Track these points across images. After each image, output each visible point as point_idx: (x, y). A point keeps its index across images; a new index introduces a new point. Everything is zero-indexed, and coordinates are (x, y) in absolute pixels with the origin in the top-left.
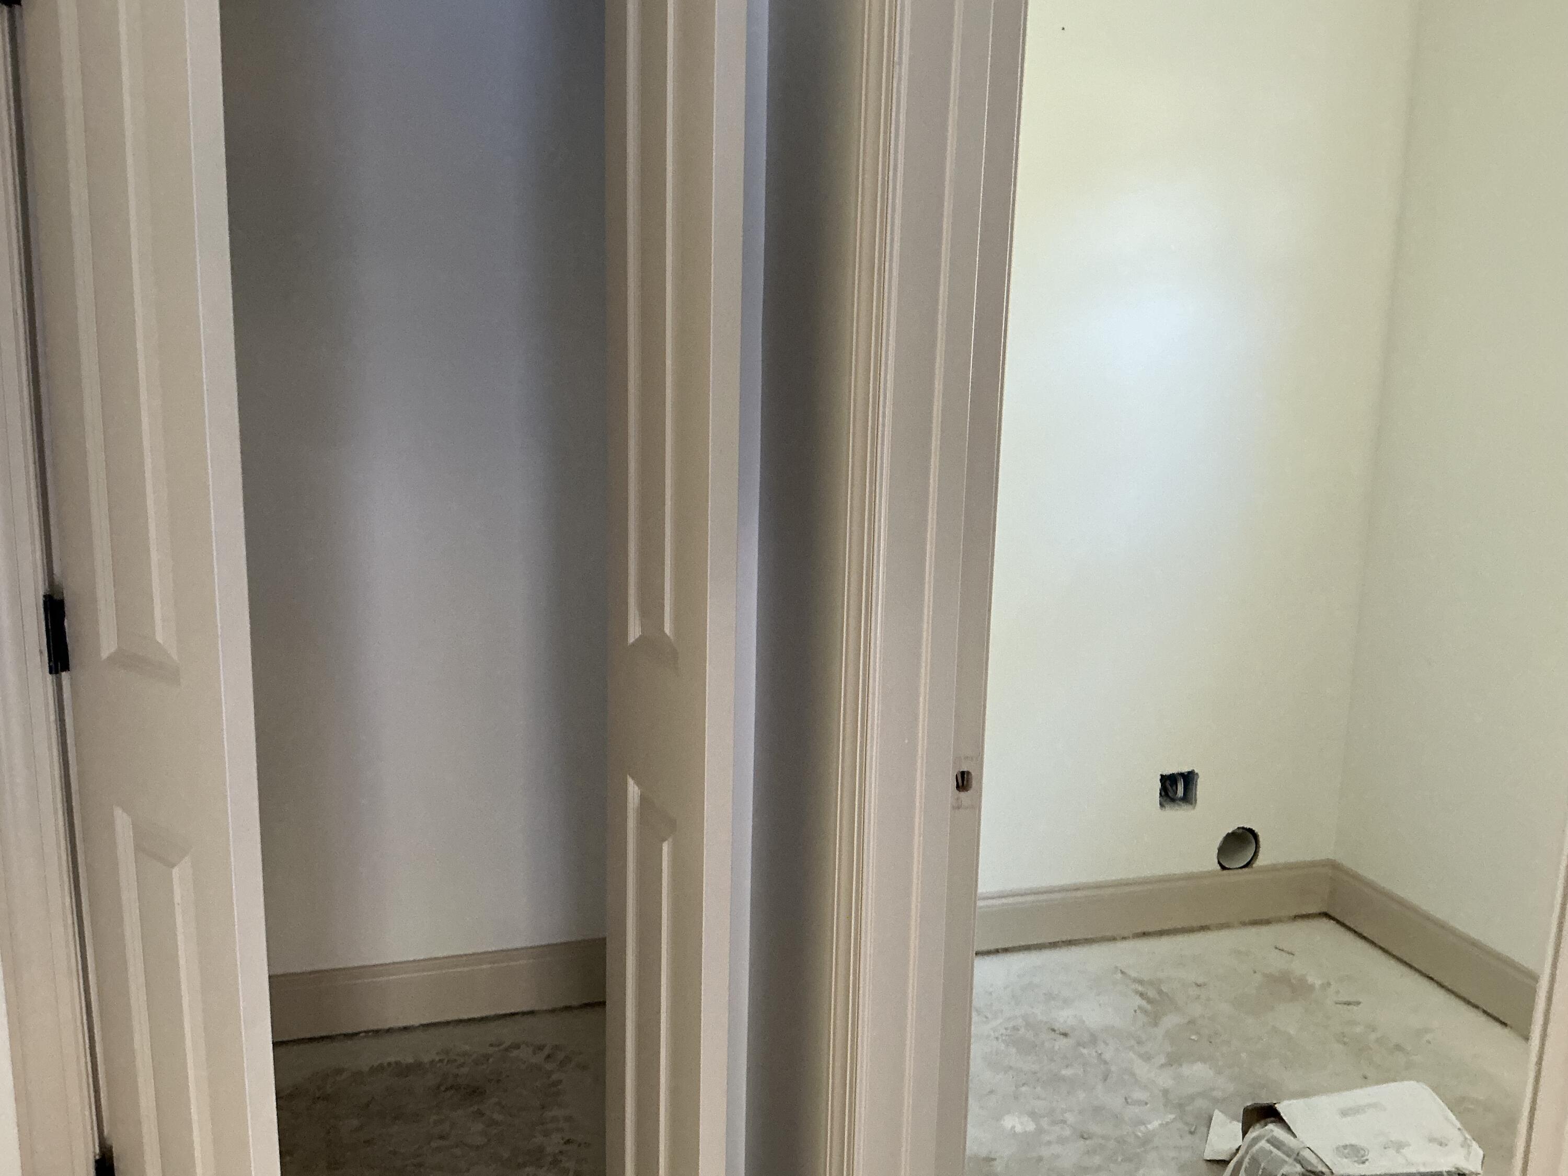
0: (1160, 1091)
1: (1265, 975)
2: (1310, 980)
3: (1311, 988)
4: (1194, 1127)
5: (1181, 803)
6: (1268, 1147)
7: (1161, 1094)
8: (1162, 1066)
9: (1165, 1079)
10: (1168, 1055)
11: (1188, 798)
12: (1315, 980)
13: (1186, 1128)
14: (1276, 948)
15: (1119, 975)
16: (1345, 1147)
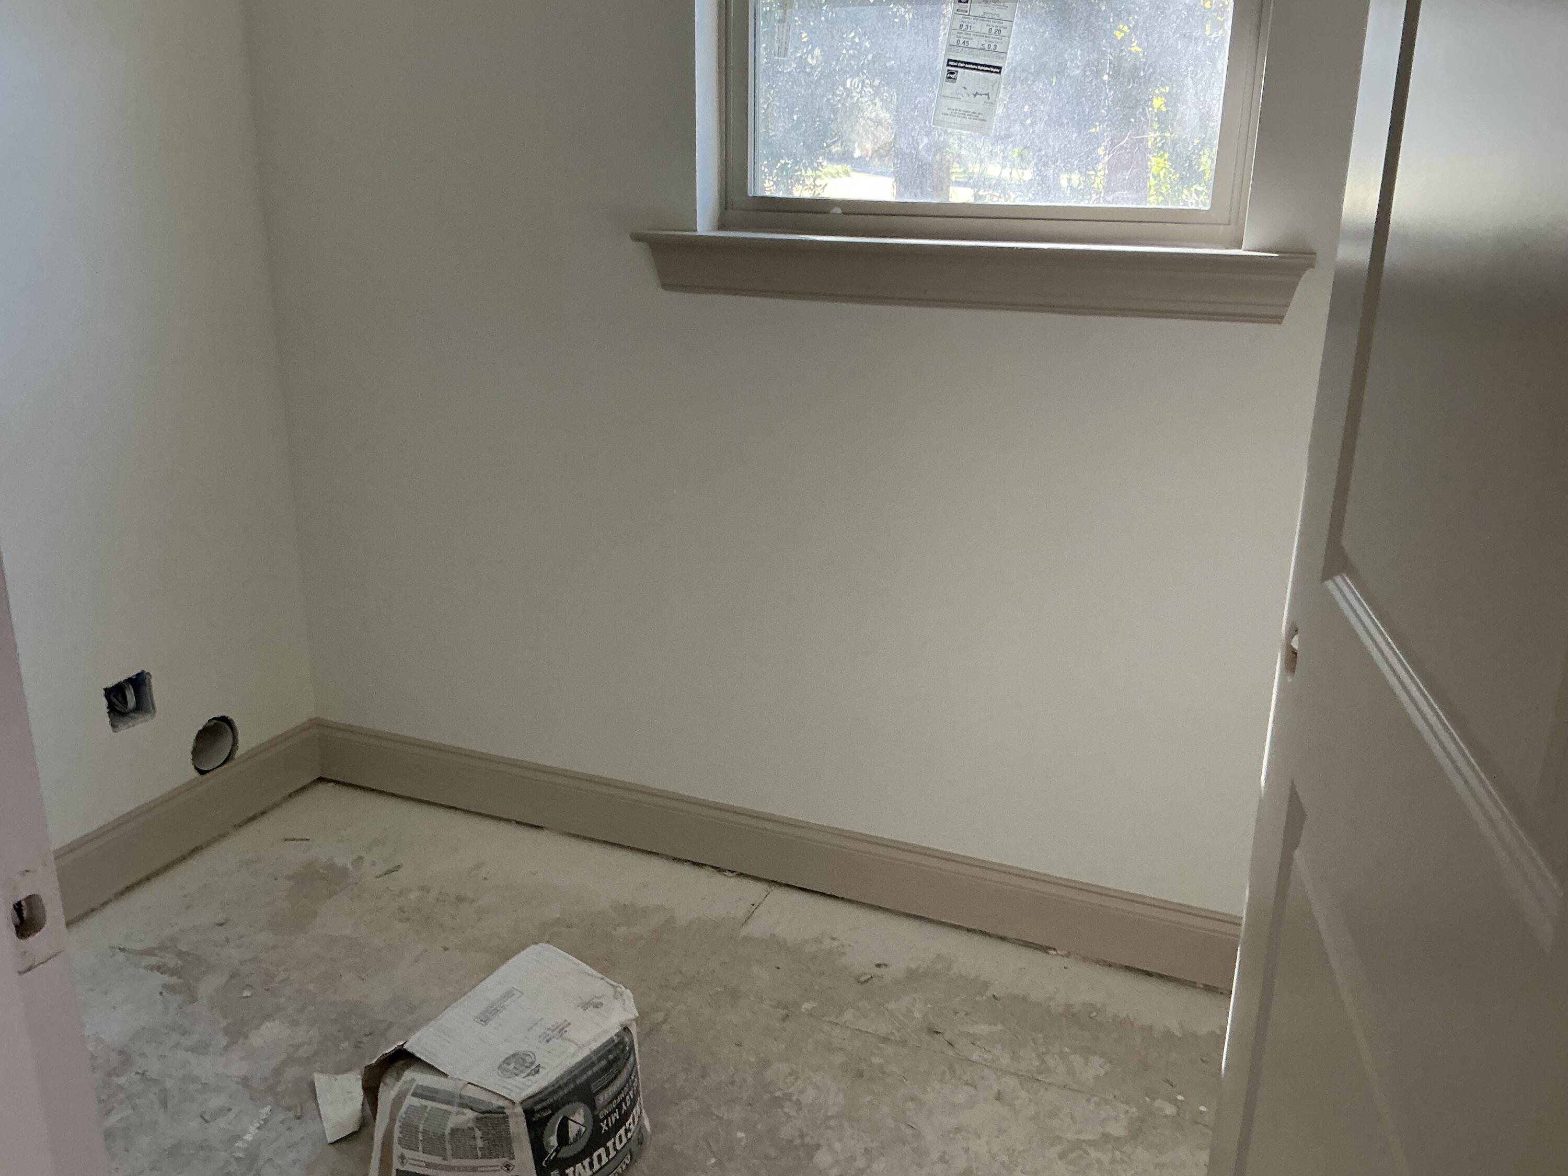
0: (238, 1083)
1: (289, 878)
2: (339, 861)
3: (344, 872)
4: (299, 1109)
5: (136, 715)
6: (416, 1102)
7: (241, 1087)
8: (226, 1048)
9: (237, 1066)
10: (226, 1031)
11: (143, 706)
12: (343, 860)
13: (291, 1114)
14: (286, 840)
15: (121, 957)
16: (507, 1061)
